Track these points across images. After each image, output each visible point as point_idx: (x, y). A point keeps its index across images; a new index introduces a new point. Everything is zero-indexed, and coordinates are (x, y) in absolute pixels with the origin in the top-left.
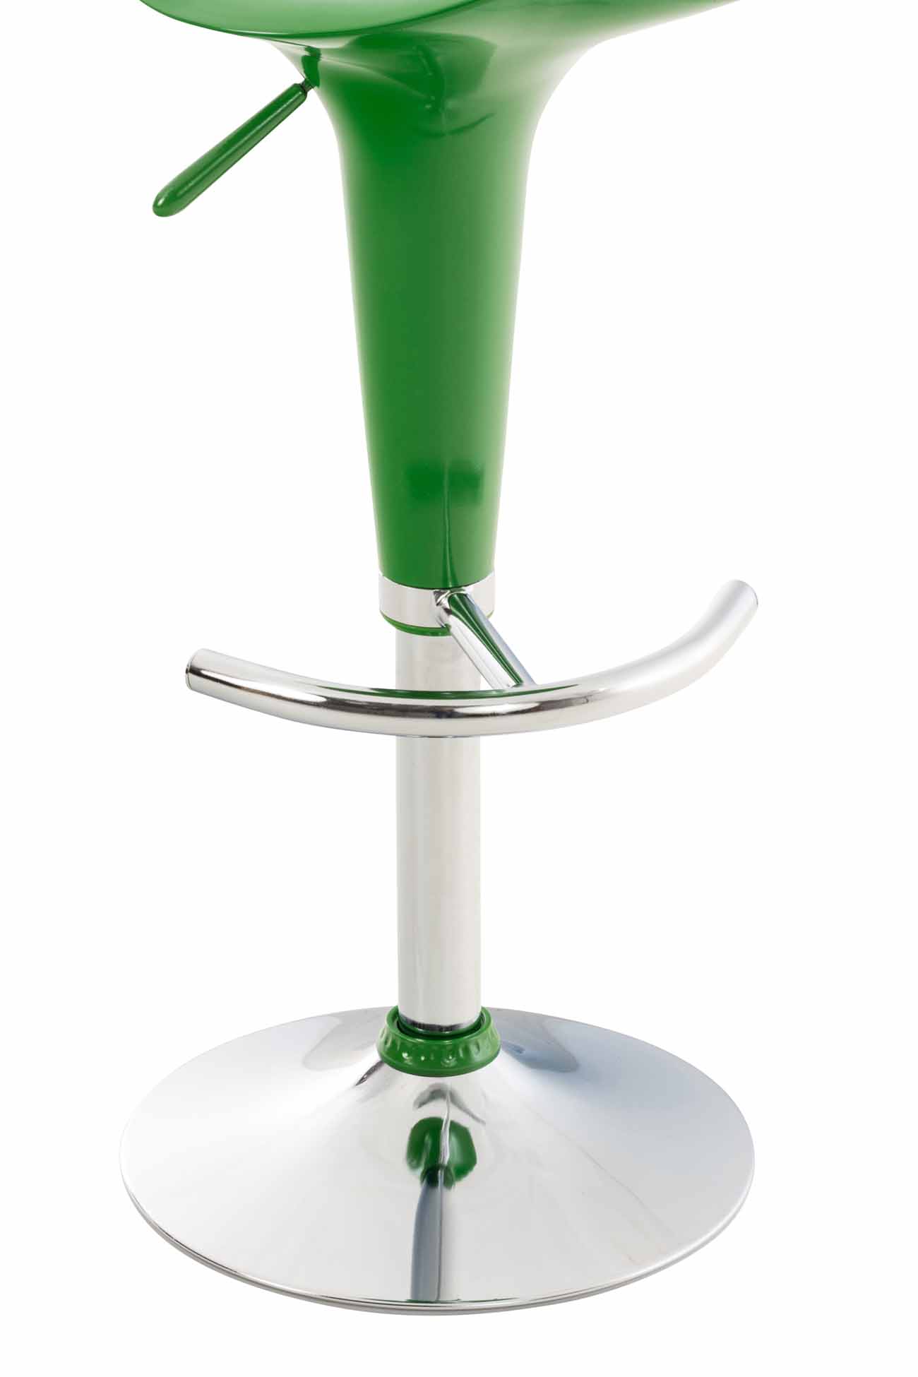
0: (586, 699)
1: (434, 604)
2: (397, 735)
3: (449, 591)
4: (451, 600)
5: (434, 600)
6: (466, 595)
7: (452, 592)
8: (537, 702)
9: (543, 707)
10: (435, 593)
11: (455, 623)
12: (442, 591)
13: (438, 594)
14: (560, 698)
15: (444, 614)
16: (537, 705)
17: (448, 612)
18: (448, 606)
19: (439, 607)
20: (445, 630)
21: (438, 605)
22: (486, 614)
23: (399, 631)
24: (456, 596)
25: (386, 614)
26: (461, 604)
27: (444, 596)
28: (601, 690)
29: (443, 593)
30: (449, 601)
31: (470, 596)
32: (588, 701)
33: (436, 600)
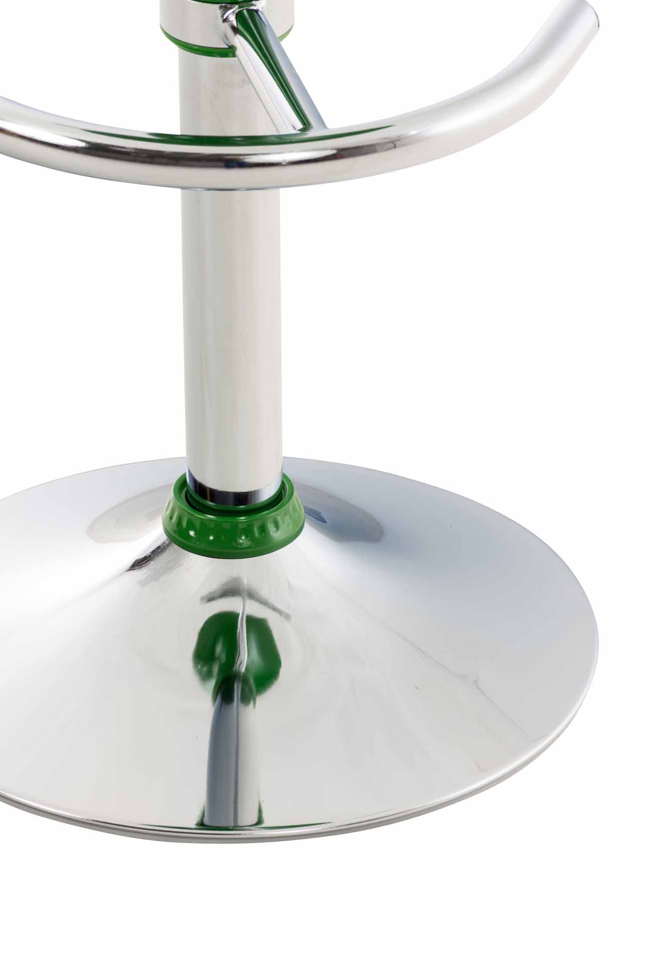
0: (393, 144)
1: (220, 20)
2: (182, 188)
3: (237, 6)
4: (239, 16)
5: (220, 17)
6: (257, 11)
7: (240, 8)
8: (332, 149)
9: (341, 154)
10: (221, 7)
11: (241, 44)
12: (229, 6)
13: (226, 9)
14: (361, 144)
15: (230, 32)
16: (334, 152)
17: (235, 30)
18: (235, 23)
19: (226, 24)
20: (229, 51)
21: (225, 20)
22: (278, 34)
23: (181, 50)
24: (245, 12)
25: (165, 30)
26: (249, 21)
27: (230, 11)
28: (413, 132)
29: (231, 8)
30: (236, 18)
31: (262, 13)
32: (395, 147)
33: (222, 16)
